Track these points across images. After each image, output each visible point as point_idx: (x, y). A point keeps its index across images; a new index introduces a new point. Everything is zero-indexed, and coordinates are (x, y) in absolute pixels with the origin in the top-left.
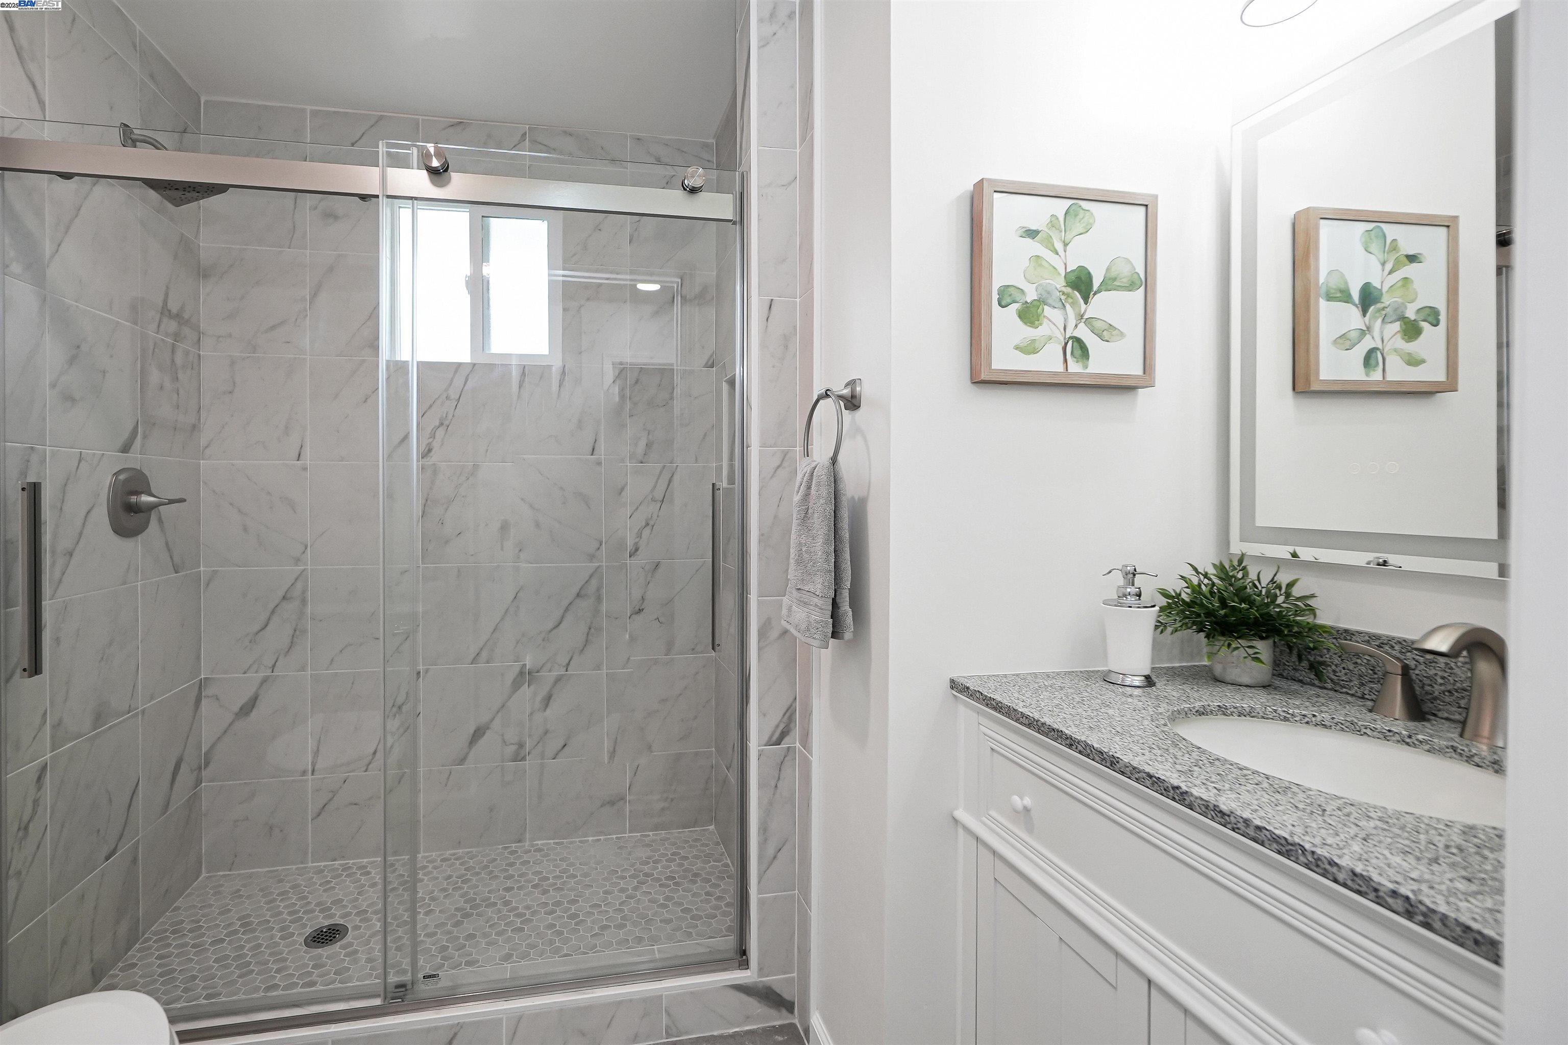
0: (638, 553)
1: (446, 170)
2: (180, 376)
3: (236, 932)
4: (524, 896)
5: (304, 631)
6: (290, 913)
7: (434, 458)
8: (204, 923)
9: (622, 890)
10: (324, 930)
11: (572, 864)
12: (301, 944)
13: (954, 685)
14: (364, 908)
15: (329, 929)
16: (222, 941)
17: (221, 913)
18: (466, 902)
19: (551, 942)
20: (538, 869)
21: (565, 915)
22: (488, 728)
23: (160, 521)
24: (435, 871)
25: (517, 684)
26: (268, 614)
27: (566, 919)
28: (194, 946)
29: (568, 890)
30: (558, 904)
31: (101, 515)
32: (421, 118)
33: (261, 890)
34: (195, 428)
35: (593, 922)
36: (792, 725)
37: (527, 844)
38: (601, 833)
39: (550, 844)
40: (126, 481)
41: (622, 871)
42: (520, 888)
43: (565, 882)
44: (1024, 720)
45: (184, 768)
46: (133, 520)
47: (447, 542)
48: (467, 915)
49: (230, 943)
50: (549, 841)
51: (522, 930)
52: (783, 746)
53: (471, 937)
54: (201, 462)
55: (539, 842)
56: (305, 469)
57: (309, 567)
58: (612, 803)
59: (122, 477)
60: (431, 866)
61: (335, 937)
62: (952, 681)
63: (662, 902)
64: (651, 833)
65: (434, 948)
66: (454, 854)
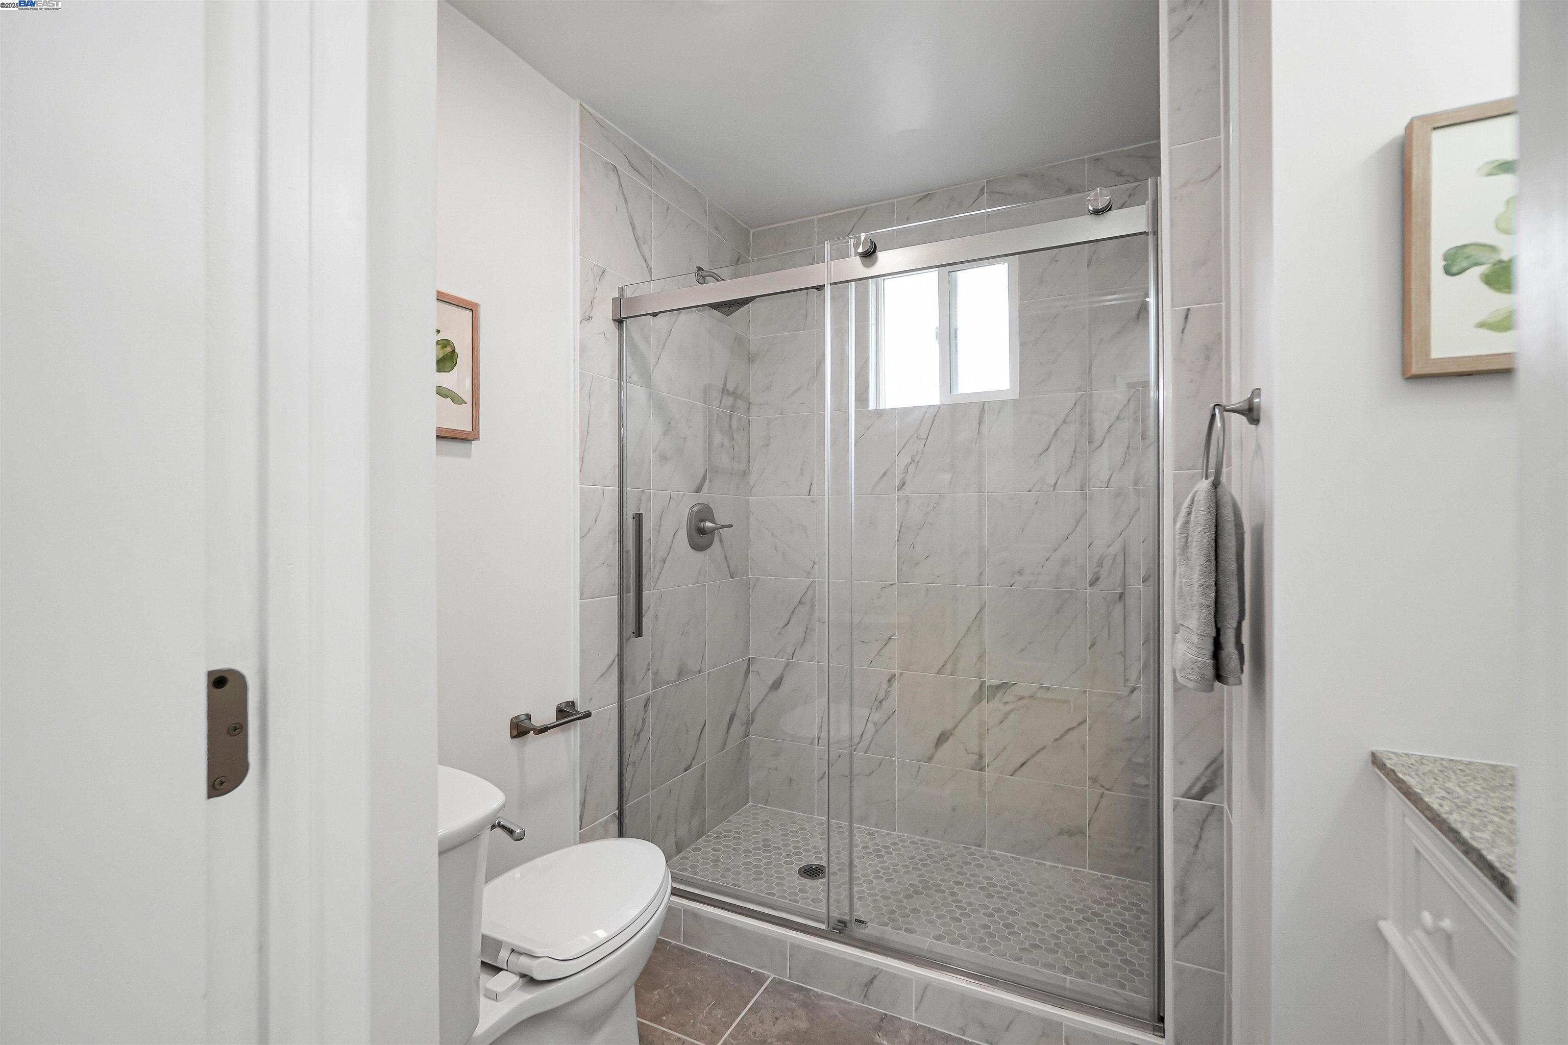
0: (1099, 582)
1: (874, 251)
2: (735, 436)
3: (759, 849)
4: (969, 893)
5: (813, 630)
6: (795, 848)
7: (908, 489)
8: (743, 836)
9: (1064, 920)
10: (813, 867)
11: (1022, 881)
12: (796, 872)
13: (1376, 761)
14: (843, 861)
15: (817, 868)
16: (750, 852)
17: (754, 833)
18: (921, 882)
19: (982, 940)
20: (989, 875)
21: (1002, 922)
22: (951, 734)
23: (721, 540)
24: (903, 849)
25: (978, 698)
26: (790, 614)
27: (1001, 926)
28: (734, 849)
29: (1011, 901)
30: (998, 910)
31: (683, 535)
32: (895, 200)
33: (781, 825)
34: (745, 473)
35: (1026, 938)
36: (1218, 782)
37: (986, 850)
38: (1059, 860)
39: (1007, 856)
40: (698, 512)
41: (1071, 903)
42: (968, 886)
43: (1011, 893)
44: (1428, 813)
45: (736, 722)
46: (704, 539)
47: (917, 564)
48: (917, 892)
49: (754, 855)
50: (1007, 854)
51: (959, 920)
52: (1207, 802)
53: (915, 910)
54: (750, 498)
55: (998, 852)
56: (814, 502)
57: (816, 579)
58: (1070, 834)
59: (695, 509)
60: (901, 844)
61: (819, 875)
62: (1373, 755)
63: (1103, 944)
64: (1113, 877)
65: (885, 908)
66: (921, 841)
